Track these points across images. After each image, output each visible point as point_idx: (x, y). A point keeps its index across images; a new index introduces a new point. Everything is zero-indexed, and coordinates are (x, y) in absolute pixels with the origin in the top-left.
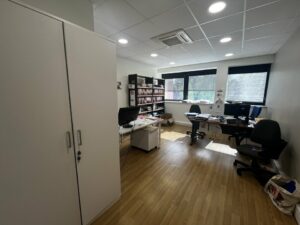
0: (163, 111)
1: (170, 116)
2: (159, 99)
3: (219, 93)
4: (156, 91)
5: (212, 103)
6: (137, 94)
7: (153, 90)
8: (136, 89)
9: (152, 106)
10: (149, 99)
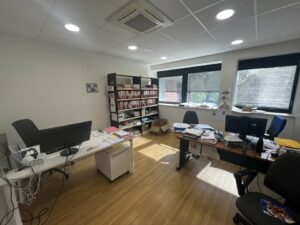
0: (157, 115)
1: (165, 122)
2: (150, 101)
3: (225, 95)
4: (146, 93)
5: (215, 108)
6: (117, 97)
7: (142, 92)
8: (116, 92)
9: (140, 110)
10: (134, 103)
